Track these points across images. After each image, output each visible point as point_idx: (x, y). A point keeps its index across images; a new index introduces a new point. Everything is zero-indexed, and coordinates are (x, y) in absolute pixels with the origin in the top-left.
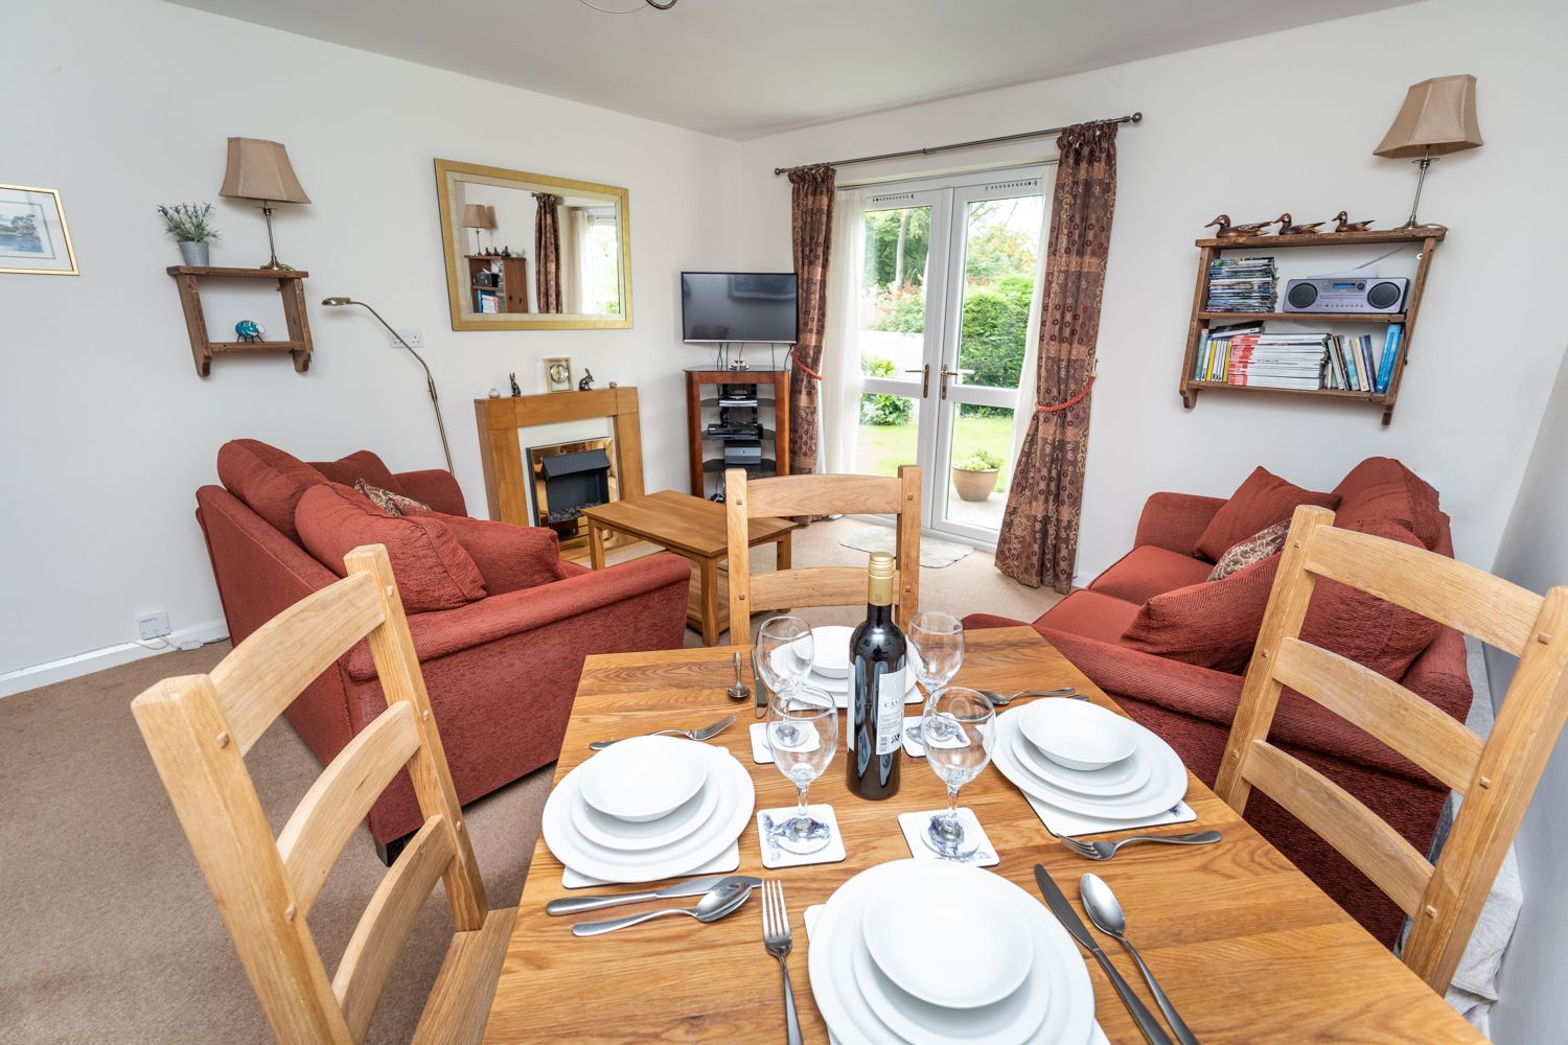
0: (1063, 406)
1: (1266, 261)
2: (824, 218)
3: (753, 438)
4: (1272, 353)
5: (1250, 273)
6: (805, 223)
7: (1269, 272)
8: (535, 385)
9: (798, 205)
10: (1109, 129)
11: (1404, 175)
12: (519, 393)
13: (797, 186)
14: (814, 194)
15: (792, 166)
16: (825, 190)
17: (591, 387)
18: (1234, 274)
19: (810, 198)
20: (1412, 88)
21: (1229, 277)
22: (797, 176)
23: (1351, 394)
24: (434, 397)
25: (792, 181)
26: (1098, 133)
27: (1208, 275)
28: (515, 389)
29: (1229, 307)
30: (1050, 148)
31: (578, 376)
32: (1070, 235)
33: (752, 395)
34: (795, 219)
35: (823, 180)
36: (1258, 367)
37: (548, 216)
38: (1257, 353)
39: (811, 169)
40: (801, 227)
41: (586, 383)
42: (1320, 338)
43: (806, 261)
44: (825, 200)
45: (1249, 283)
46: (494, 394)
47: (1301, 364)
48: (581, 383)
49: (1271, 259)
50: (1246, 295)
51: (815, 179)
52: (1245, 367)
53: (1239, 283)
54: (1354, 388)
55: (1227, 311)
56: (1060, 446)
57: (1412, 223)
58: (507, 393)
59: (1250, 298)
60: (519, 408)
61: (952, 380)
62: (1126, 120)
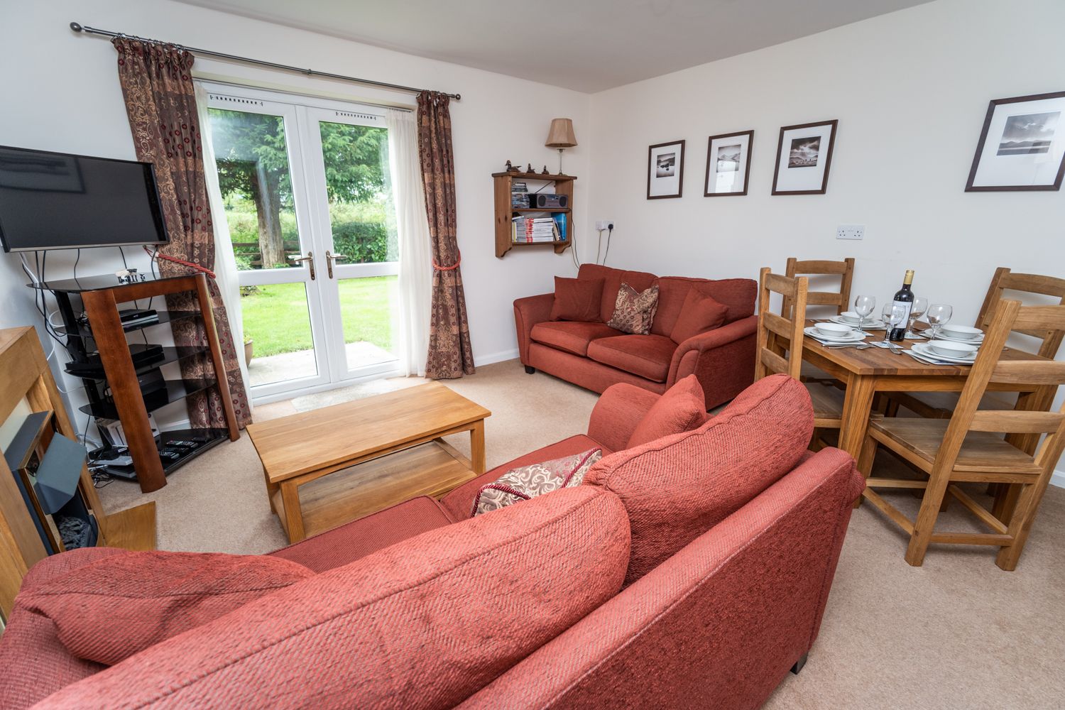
0: (456, 265)
1: (524, 185)
4: (538, 226)
7: (526, 189)
9: (139, 83)
10: (446, 98)
15: (116, 30)
25: (121, 50)
27: (510, 189)
36: (535, 233)
38: (534, 227)
42: (551, 219)
45: (521, 194)
47: (547, 231)
50: (521, 200)
52: (532, 234)
53: (518, 194)
56: (457, 288)
57: (561, 173)
59: (523, 201)
61: (333, 262)
62: (453, 96)
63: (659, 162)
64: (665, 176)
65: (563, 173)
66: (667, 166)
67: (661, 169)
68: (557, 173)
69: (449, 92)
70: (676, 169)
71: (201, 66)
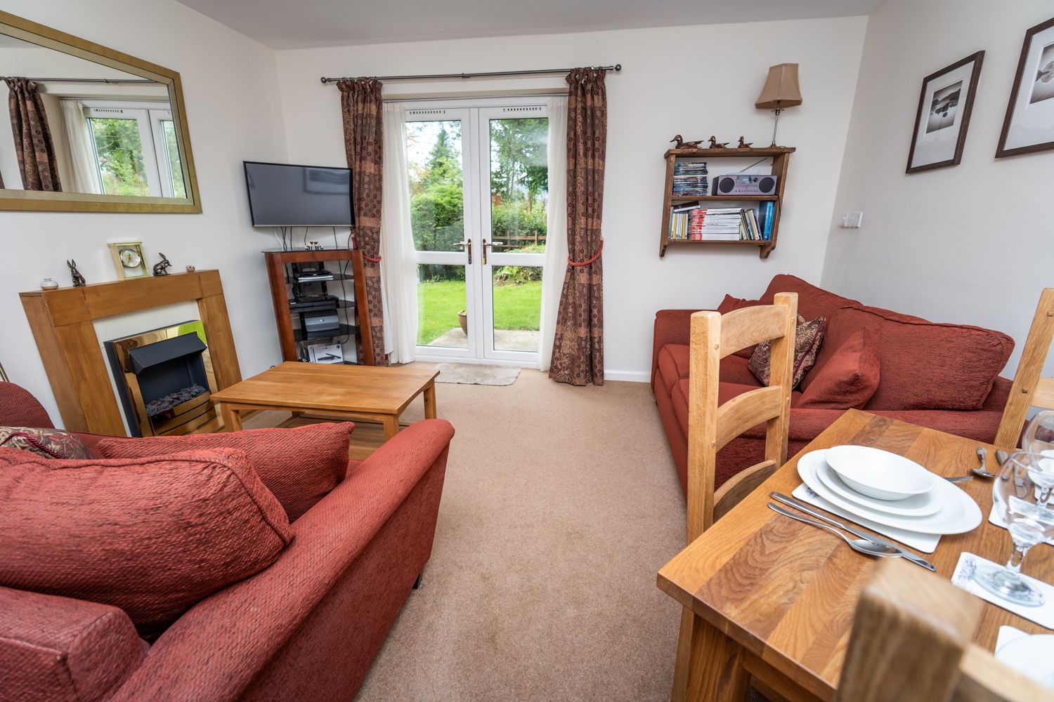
0: (590, 261)
1: (703, 165)
2: (374, 122)
3: (330, 307)
4: (715, 219)
5: (696, 172)
6: (356, 126)
7: (705, 172)
8: (101, 273)
9: (349, 111)
10: (601, 72)
11: (766, 119)
12: (84, 281)
13: (345, 94)
14: (364, 101)
15: (340, 76)
16: (373, 98)
17: (169, 272)
18: (687, 172)
19: (360, 106)
20: (771, 69)
21: (684, 174)
22: (346, 86)
23: (751, 242)
25: (341, 89)
26: (595, 75)
27: (671, 172)
28: (77, 278)
29: (686, 193)
30: (560, 83)
31: (152, 260)
32: (585, 143)
33: (321, 271)
34: (346, 123)
35: (372, 90)
36: (708, 229)
37: (29, 103)
38: (707, 220)
39: (361, 81)
40: (354, 129)
41: (162, 268)
42: (739, 210)
43: (358, 157)
44: (374, 107)
45: (695, 178)
46: (48, 285)
47: (730, 226)
48: (155, 269)
49: (705, 163)
50: (694, 185)
51: (364, 89)
52: (701, 229)
53: (690, 178)
54: (752, 238)
55: (684, 194)
56: (590, 287)
57: (773, 145)
58: (66, 283)
59: (697, 187)
60: (90, 299)
61: (489, 250)
62: (610, 69)
63: (935, 103)
64: (940, 127)
65: (778, 145)
66: (945, 108)
67: (935, 115)
68: (767, 145)
69: (604, 65)
70: (957, 112)
71: (388, 90)
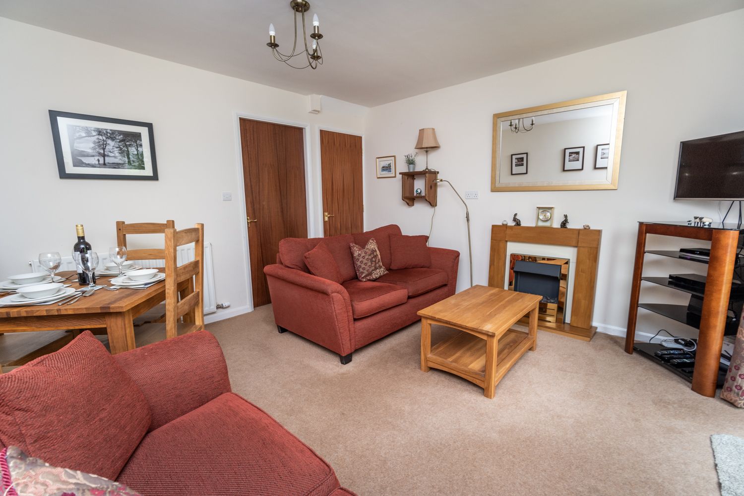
17: (567, 227)
24: (468, 220)
41: (565, 224)
46: (505, 223)
48: (561, 223)
60: (508, 231)
